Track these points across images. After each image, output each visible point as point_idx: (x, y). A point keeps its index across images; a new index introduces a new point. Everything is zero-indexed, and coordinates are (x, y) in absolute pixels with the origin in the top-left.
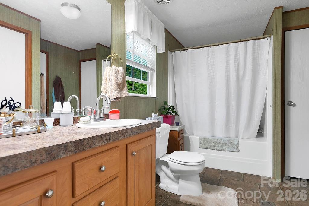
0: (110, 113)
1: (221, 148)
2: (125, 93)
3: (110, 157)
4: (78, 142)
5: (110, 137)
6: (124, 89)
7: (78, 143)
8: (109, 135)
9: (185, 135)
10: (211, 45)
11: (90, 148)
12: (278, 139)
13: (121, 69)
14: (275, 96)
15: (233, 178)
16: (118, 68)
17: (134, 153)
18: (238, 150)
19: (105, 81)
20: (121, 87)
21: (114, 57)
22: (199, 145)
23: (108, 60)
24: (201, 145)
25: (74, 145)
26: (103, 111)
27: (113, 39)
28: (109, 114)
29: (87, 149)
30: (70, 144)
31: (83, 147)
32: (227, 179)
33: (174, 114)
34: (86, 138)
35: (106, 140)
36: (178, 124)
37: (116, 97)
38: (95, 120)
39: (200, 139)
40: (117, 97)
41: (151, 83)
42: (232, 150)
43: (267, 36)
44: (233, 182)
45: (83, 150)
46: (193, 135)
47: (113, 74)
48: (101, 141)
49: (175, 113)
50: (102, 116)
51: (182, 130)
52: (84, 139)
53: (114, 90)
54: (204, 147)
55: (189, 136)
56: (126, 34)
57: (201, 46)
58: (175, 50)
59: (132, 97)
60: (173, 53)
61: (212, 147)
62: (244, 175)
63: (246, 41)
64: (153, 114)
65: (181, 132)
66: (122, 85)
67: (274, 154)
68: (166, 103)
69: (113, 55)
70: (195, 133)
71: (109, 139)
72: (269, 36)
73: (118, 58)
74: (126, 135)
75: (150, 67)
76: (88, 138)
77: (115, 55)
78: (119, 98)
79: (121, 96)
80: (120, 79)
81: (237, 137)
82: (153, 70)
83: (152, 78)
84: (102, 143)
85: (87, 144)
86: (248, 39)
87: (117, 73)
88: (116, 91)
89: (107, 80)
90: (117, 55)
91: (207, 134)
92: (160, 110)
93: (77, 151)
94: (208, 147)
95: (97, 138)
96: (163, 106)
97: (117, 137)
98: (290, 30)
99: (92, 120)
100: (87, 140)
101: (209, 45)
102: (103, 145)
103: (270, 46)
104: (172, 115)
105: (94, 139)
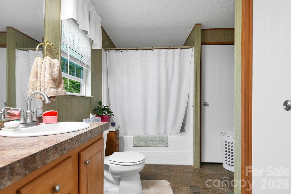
0: (45, 115)
1: (153, 145)
2: (61, 91)
3: (64, 171)
4: (29, 159)
5: (65, 147)
6: (61, 86)
7: (29, 161)
8: (64, 143)
9: (120, 135)
10: (145, 48)
11: (44, 164)
12: (197, 133)
13: (57, 62)
14: (195, 97)
15: (164, 170)
16: (53, 60)
17: (88, 162)
18: (167, 145)
19: (35, 75)
20: (57, 84)
21: (47, 46)
22: (134, 144)
23: (38, 50)
24: (135, 143)
25: (24, 165)
26: (36, 112)
27: (46, 24)
28: (43, 116)
29: (40, 167)
30: (18, 165)
31: (35, 164)
32: (160, 173)
33: (109, 114)
34: (38, 152)
35: (61, 150)
36: (113, 125)
37: (51, 96)
38: (26, 125)
39: (134, 138)
40: (53, 95)
41: (86, 82)
42: (162, 146)
43: (189, 47)
44: (165, 174)
45: (36, 169)
46: (127, 134)
47: (47, 67)
48: (56, 153)
49: (111, 114)
50: (35, 119)
51: (118, 130)
52: (36, 154)
53: (48, 87)
54: (138, 145)
55: (124, 136)
56: (61, 20)
57: (135, 48)
58: (109, 49)
59: (67, 96)
60: (107, 52)
61: (145, 145)
62: (172, 166)
63: (174, 49)
64: (91, 115)
65: (117, 133)
66: (58, 81)
67: (195, 146)
68: (100, 103)
69: (46, 43)
70: (128, 133)
71: (65, 149)
72: (191, 47)
73: (52, 47)
74: (80, 142)
75: (85, 63)
76: (41, 152)
77: (48, 43)
78: (54, 97)
79: (57, 94)
80: (56, 75)
81: (165, 134)
82: (87, 66)
83: (87, 76)
84: (57, 155)
85: (40, 159)
86: (176, 47)
87: (52, 66)
88: (51, 88)
89: (37, 74)
90: (52, 43)
91: (141, 133)
92: (95, 110)
93: (27, 172)
94: (142, 145)
95: (51, 150)
96: (97, 107)
97: (71, 145)
98: (205, 44)
99: (21, 126)
100: (40, 154)
101: (143, 48)
102: (57, 157)
103: (192, 55)
104: (107, 116)
105: (48, 152)
